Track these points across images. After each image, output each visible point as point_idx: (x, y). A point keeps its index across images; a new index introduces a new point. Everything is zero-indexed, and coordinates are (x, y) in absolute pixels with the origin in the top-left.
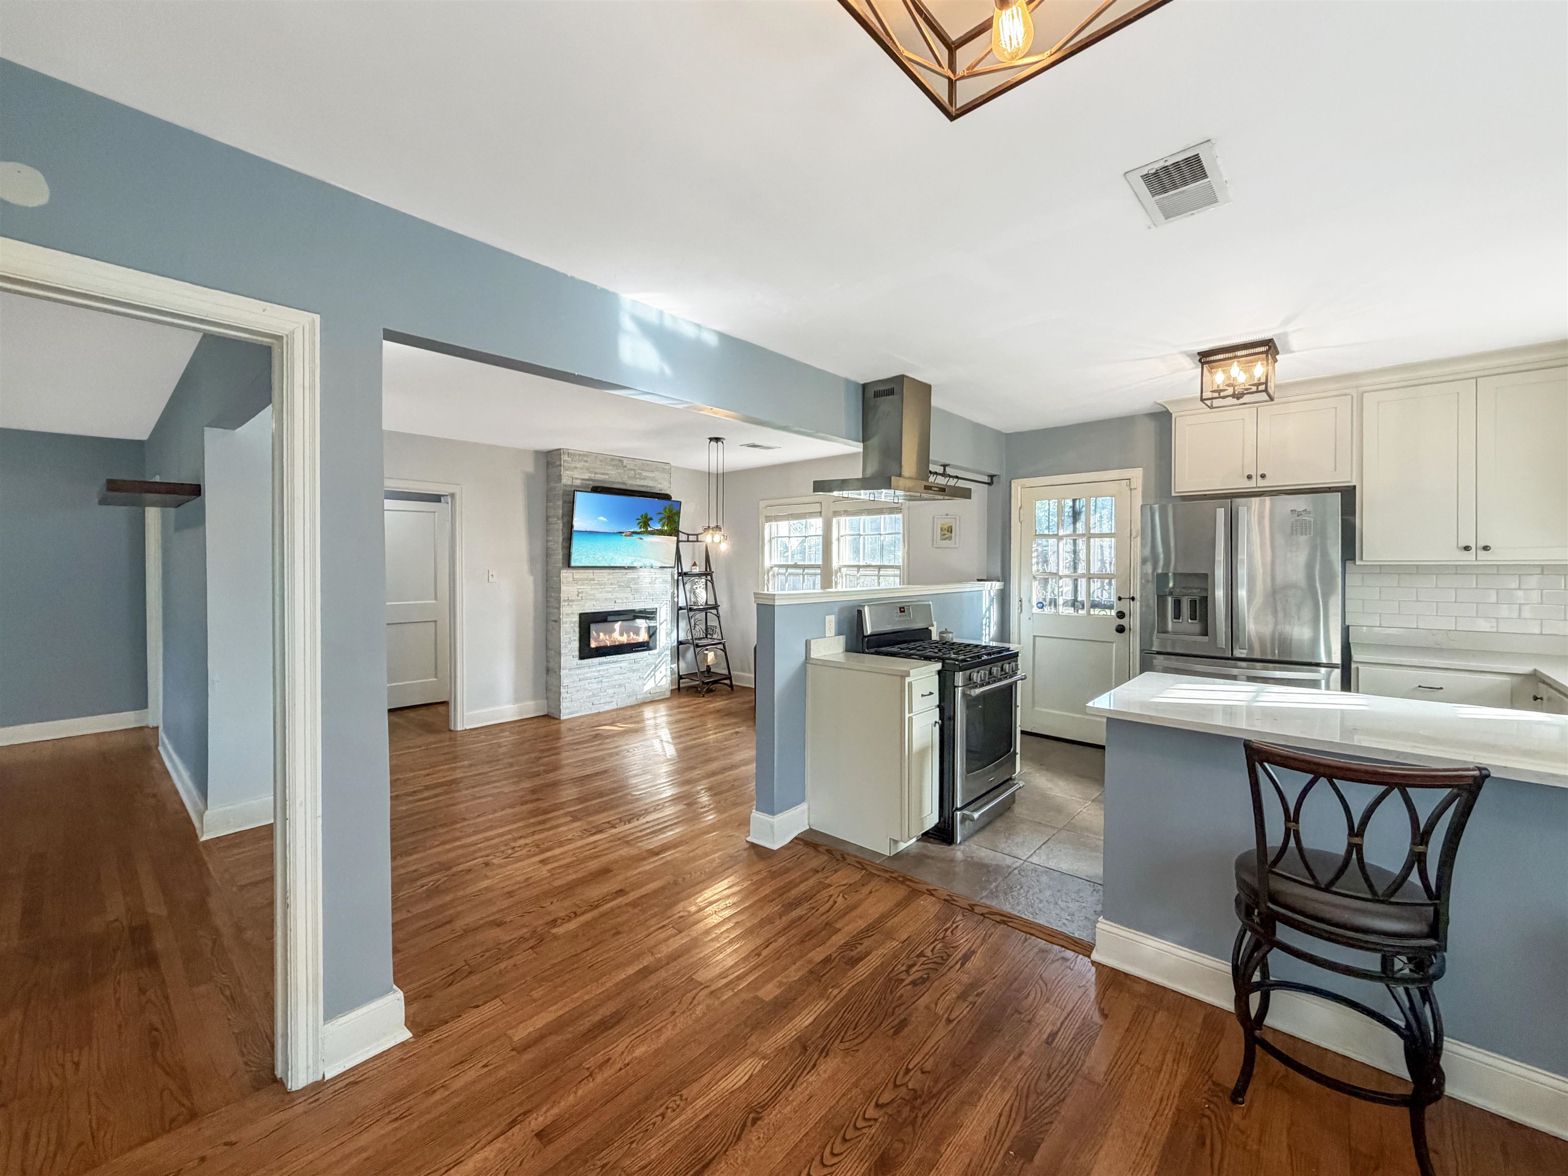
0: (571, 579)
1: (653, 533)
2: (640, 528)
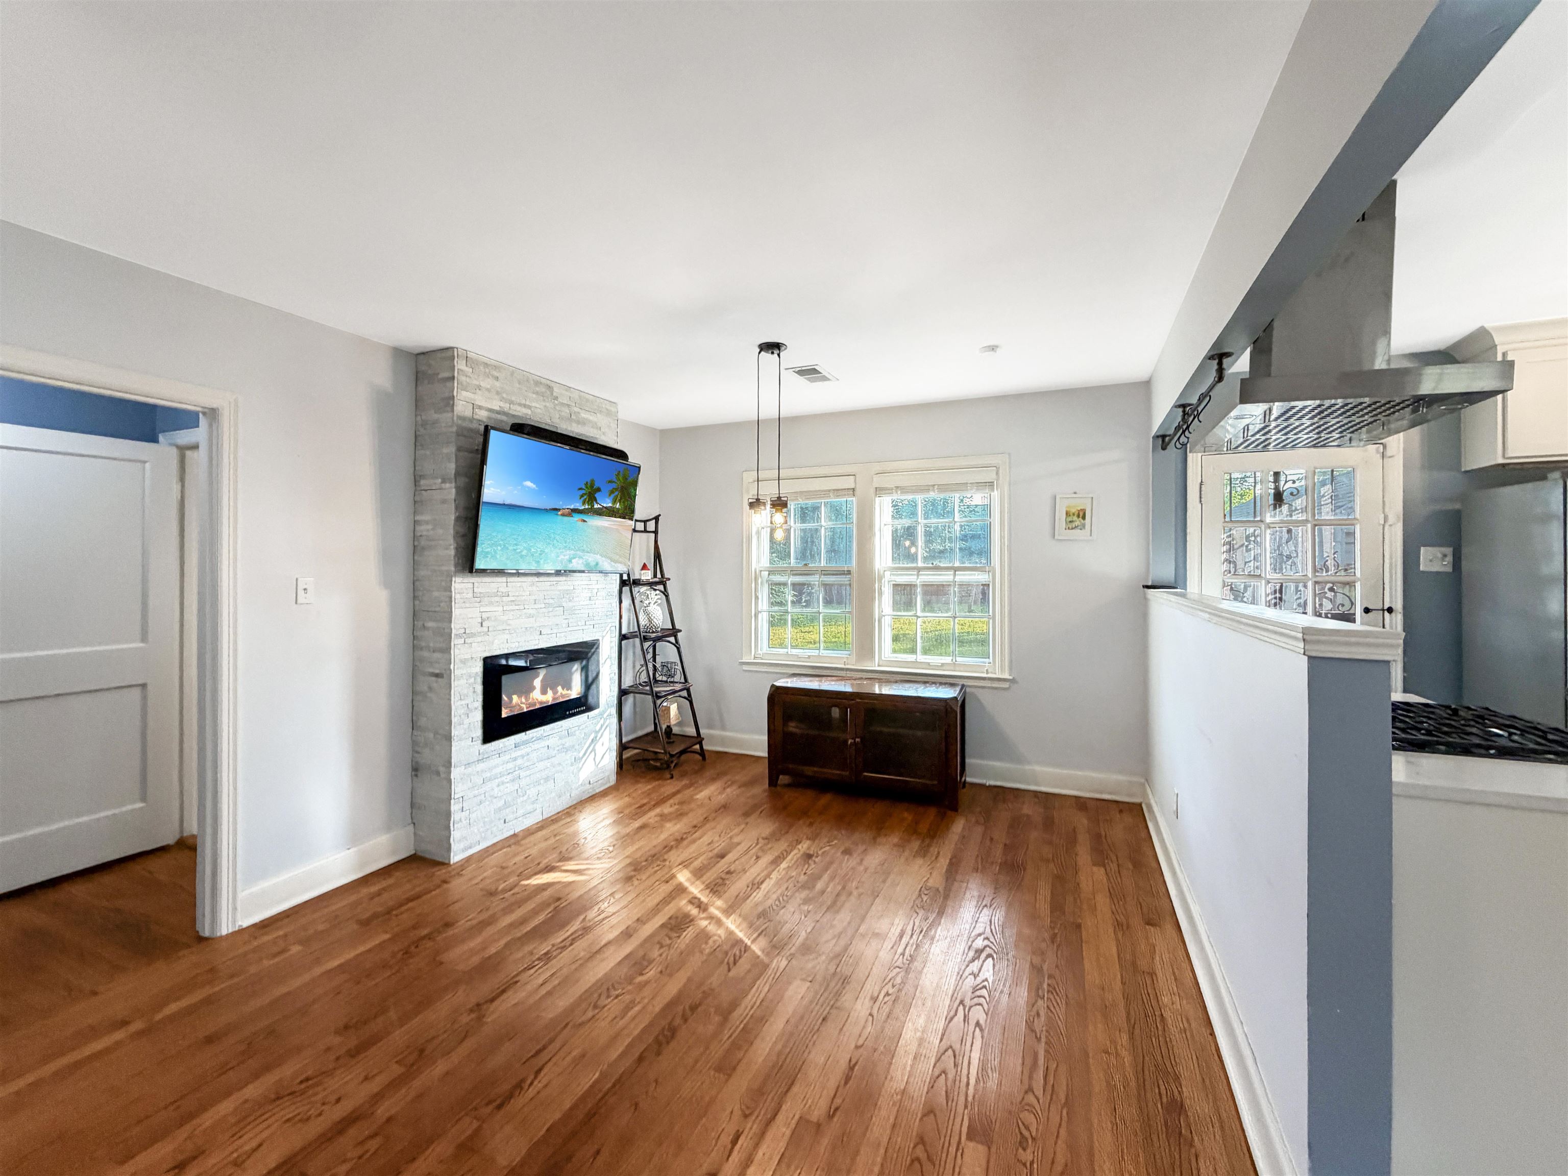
0: (470, 595)
1: (600, 513)
2: (584, 503)
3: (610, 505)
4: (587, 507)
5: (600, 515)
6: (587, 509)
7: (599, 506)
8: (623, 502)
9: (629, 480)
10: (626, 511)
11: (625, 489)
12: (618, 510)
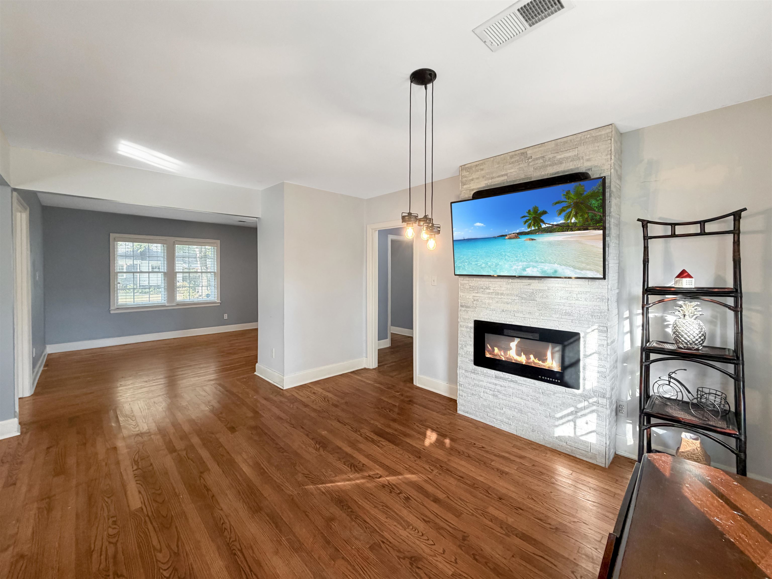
0: (468, 287)
1: (550, 230)
2: (529, 226)
3: (562, 221)
4: (533, 228)
5: (551, 232)
6: (534, 230)
7: (547, 225)
8: (581, 216)
9: (586, 194)
10: (587, 223)
11: (582, 203)
12: (575, 224)
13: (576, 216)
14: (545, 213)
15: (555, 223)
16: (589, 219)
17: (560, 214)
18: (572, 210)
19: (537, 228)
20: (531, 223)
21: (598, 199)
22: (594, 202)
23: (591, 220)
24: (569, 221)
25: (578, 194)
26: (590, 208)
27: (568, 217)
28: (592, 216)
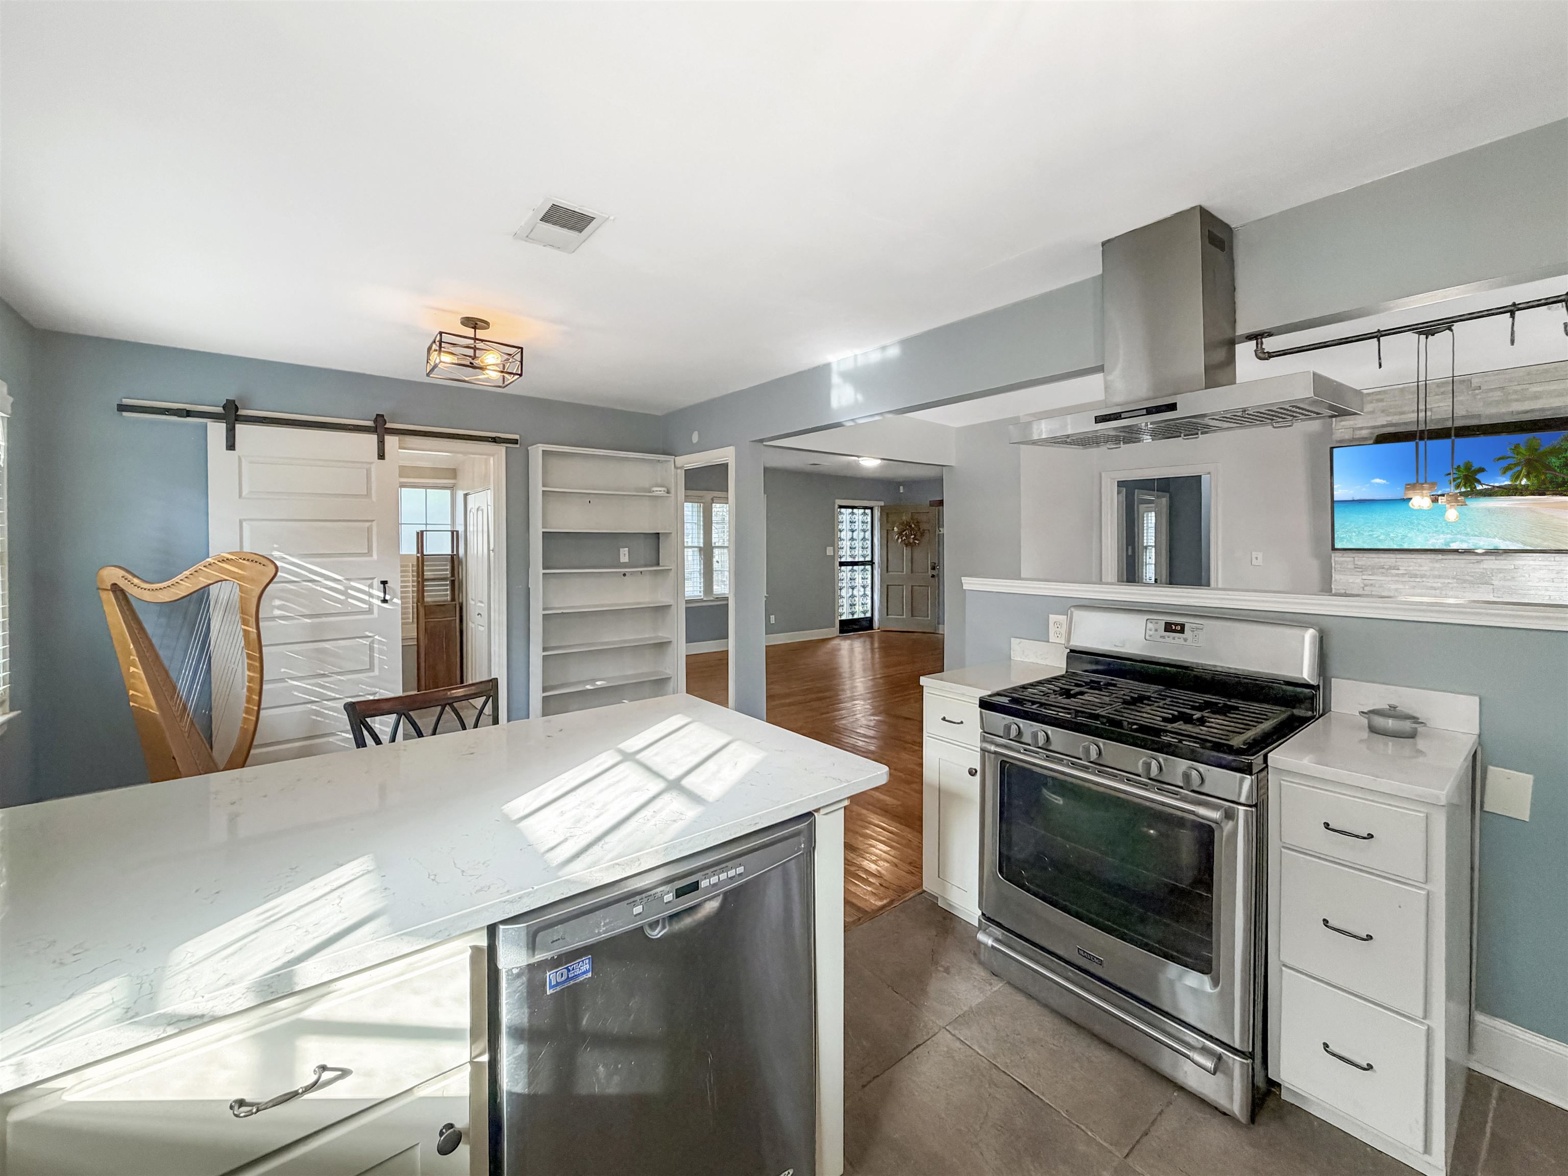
0: (1351, 566)
1: (1490, 493)
2: (1458, 486)
3: (1507, 483)
4: (1463, 490)
5: (1490, 495)
6: (1464, 492)
7: (1485, 487)
8: (1535, 477)
9: (1542, 450)
10: (1544, 486)
11: (1537, 461)
12: (1526, 487)
13: (1528, 476)
14: (1482, 470)
15: (1497, 484)
16: (1547, 482)
17: (1504, 473)
18: (1522, 469)
19: (1469, 489)
20: (1461, 482)
21: (1560, 456)
22: (1554, 460)
23: (1550, 483)
24: (1518, 483)
25: (1532, 449)
26: (1549, 468)
27: (1517, 477)
28: (1552, 478)
